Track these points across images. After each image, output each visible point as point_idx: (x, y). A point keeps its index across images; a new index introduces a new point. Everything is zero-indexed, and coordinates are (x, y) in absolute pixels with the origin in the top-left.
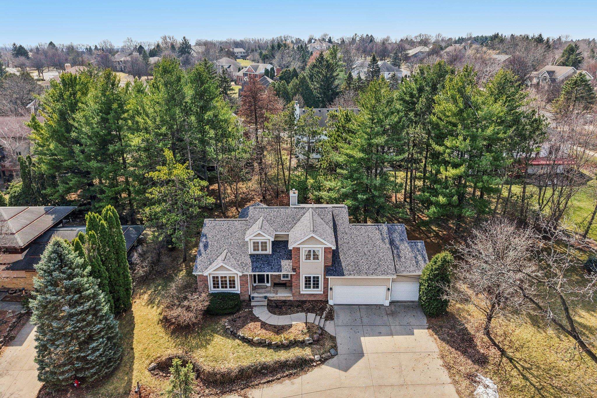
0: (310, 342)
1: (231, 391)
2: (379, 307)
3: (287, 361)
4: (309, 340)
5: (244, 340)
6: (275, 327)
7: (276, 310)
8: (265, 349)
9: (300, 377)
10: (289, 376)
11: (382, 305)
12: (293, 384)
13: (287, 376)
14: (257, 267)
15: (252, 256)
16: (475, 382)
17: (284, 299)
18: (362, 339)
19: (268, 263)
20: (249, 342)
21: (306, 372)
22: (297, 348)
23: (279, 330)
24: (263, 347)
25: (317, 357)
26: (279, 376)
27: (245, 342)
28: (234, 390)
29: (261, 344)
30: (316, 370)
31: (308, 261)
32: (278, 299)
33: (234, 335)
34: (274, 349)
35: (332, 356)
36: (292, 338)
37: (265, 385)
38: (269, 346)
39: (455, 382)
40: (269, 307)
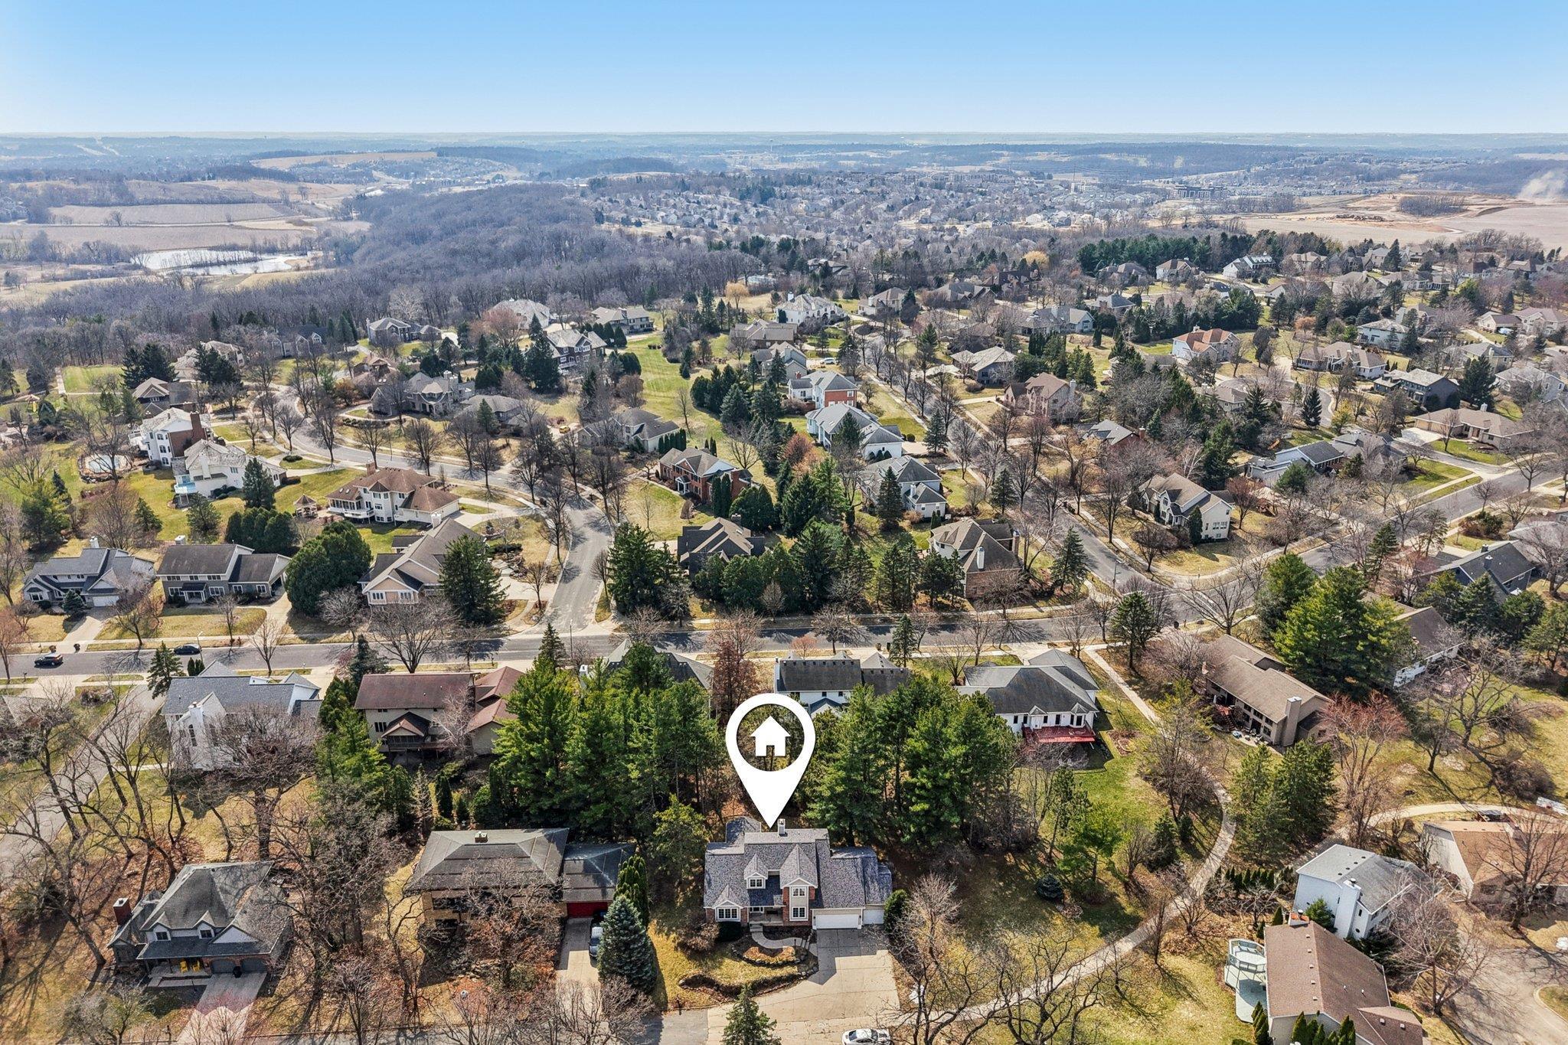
0: (798, 961)
2: (853, 929)
3: (782, 977)
5: (748, 961)
6: (770, 949)
7: (771, 935)
8: (765, 968)
9: (792, 988)
10: (784, 987)
11: (856, 928)
12: (787, 993)
14: (754, 900)
15: (750, 891)
17: (776, 925)
18: (836, 958)
19: (763, 897)
20: (753, 963)
21: (795, 985)
22: (788, 966)
23: (774, 953)
25: (802, 973)
26: (777, 986)
29: (762, 964)
30: (802, 982)
31: (796, 896)
32: (772, 925)
33: (741, 958)
34: (771, 967)
35: (814, 972)
36: (784, 959)
37: (766, 995)
38: (768, 965)
39: (899, 988)
40: (765, 932)
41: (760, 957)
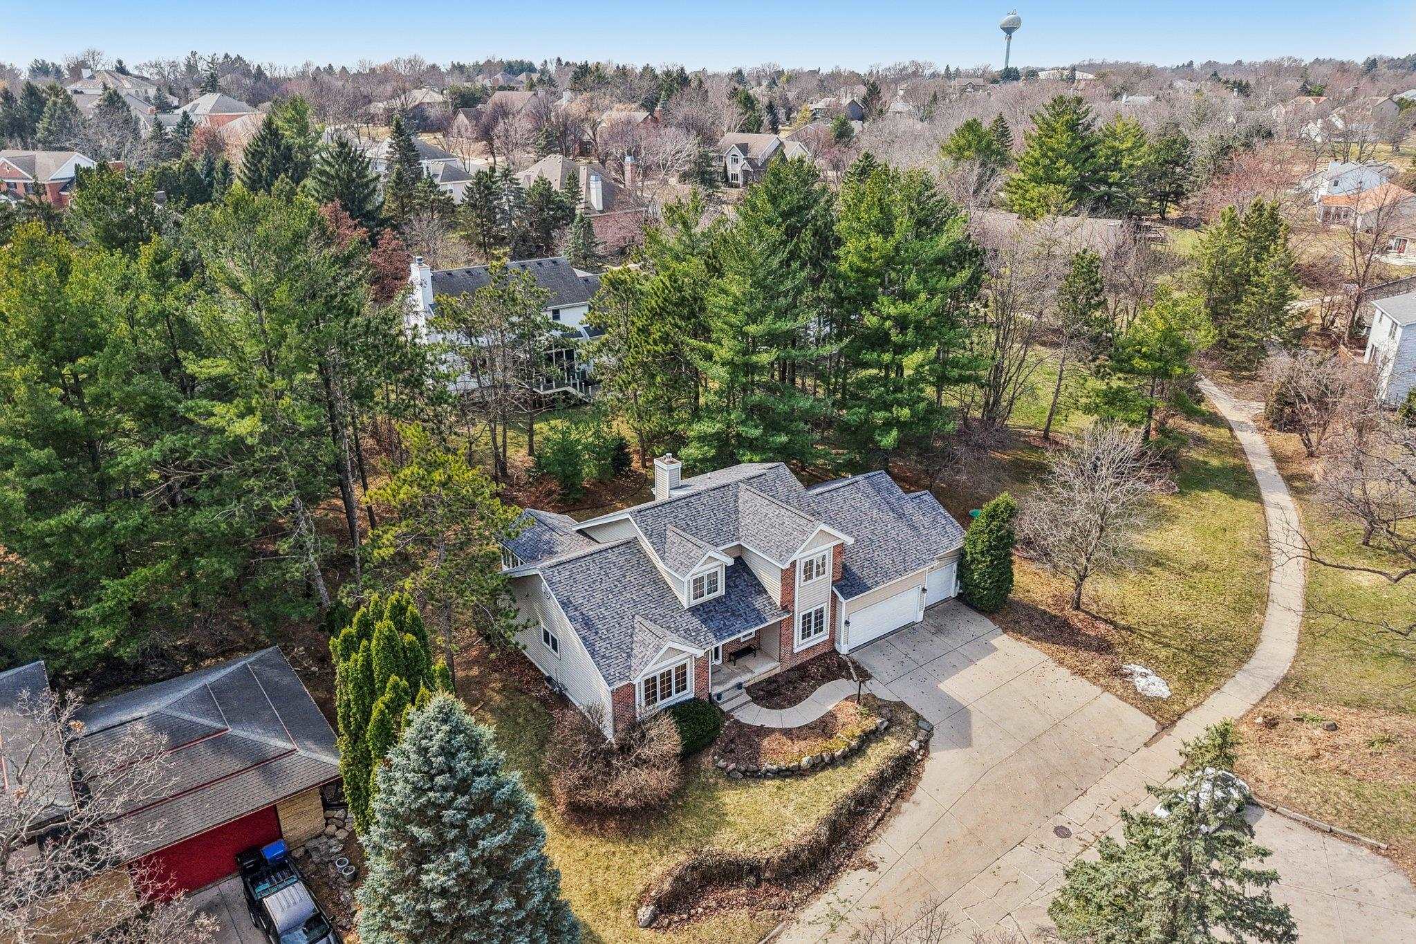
0: (886, 724)
1: (836, 870)
2: (910, 626)
3: (882, 772)
4: (882, 723)
5: (782, 774)
6: (810, 727)
7: (777, 700)
8: (829, 772)
9: (918, 788)
10: (900, 795)
11: (914, 623)
12: (917, 803)
13: (897, 796)
14: (720, 629)
15: (694, 610)
16: (1126, 676)
17: (766, 676)
18: (941, 686)
19: (733, 614)
20: (796, 773)
21: (918, 777)
22: (873, 745)
23: (824, 727)
24: (822, 769)
25: (914, 744)
26: (885, 803)
27: (786, 777)
28: (839, 866)
29: (818, 766)
30: (928, 764)
31: (809, 582)
32: (757, 680)
33: (756, 775)
34: (843, 764)
35: (930, 733)
36: (858, 732)
37: (879, 830)
38: (833, 763)
39: (1107, 688)
40: (756, 700)
41: (801, 752)
